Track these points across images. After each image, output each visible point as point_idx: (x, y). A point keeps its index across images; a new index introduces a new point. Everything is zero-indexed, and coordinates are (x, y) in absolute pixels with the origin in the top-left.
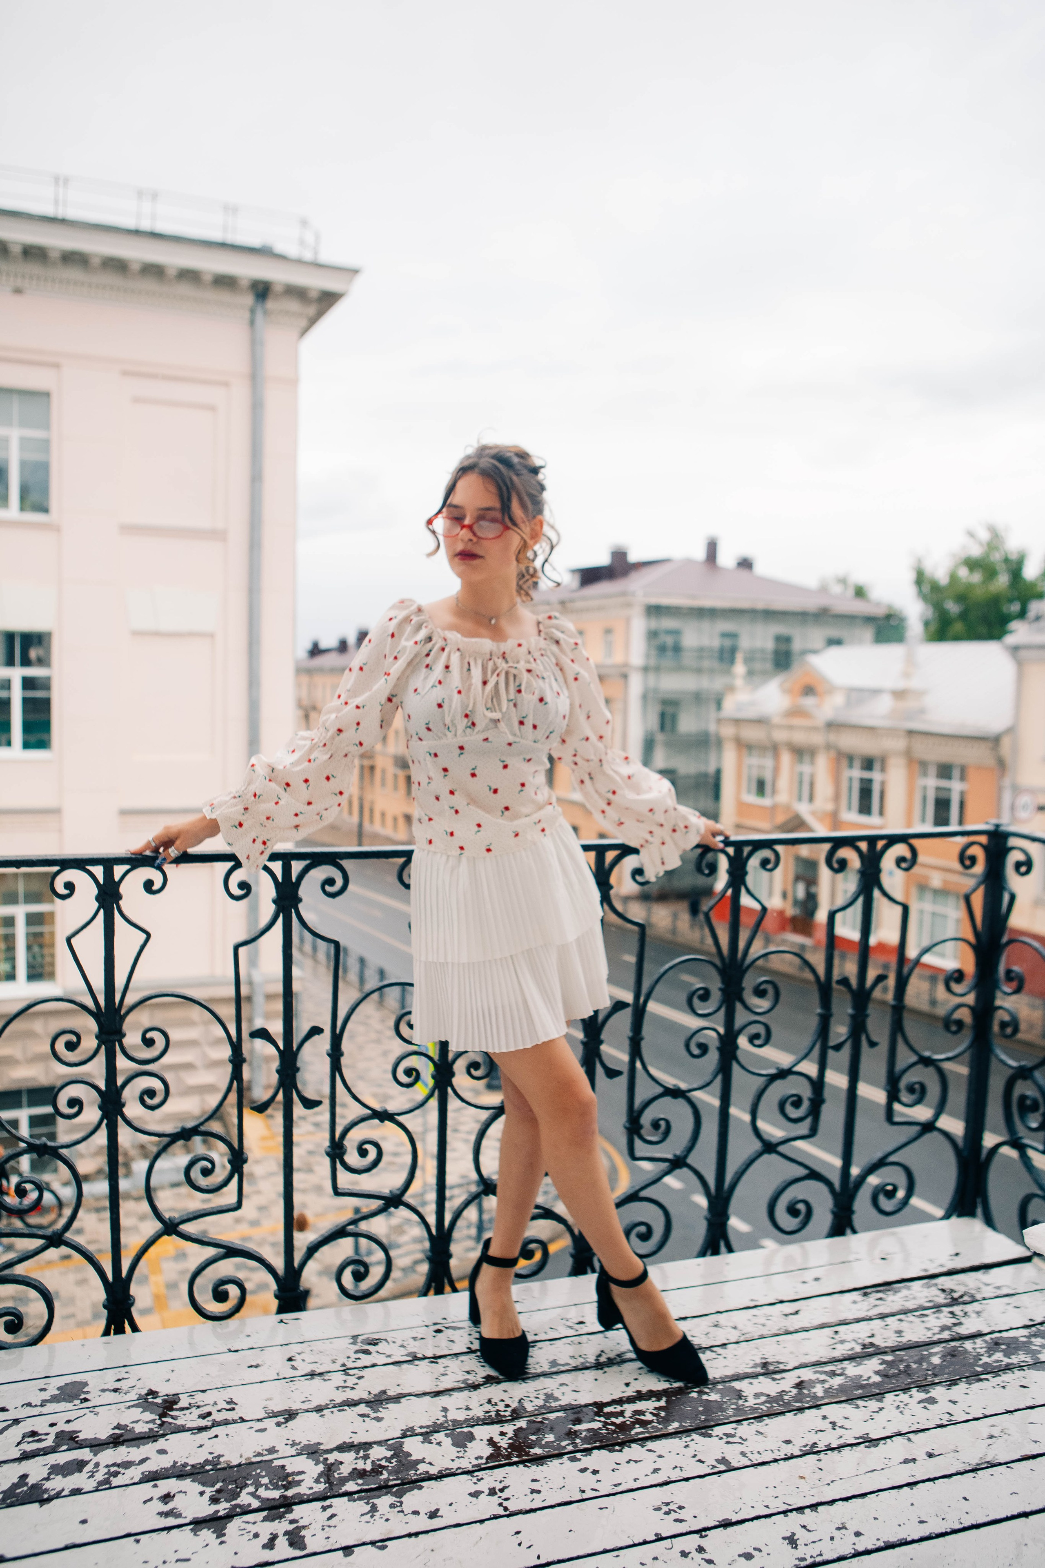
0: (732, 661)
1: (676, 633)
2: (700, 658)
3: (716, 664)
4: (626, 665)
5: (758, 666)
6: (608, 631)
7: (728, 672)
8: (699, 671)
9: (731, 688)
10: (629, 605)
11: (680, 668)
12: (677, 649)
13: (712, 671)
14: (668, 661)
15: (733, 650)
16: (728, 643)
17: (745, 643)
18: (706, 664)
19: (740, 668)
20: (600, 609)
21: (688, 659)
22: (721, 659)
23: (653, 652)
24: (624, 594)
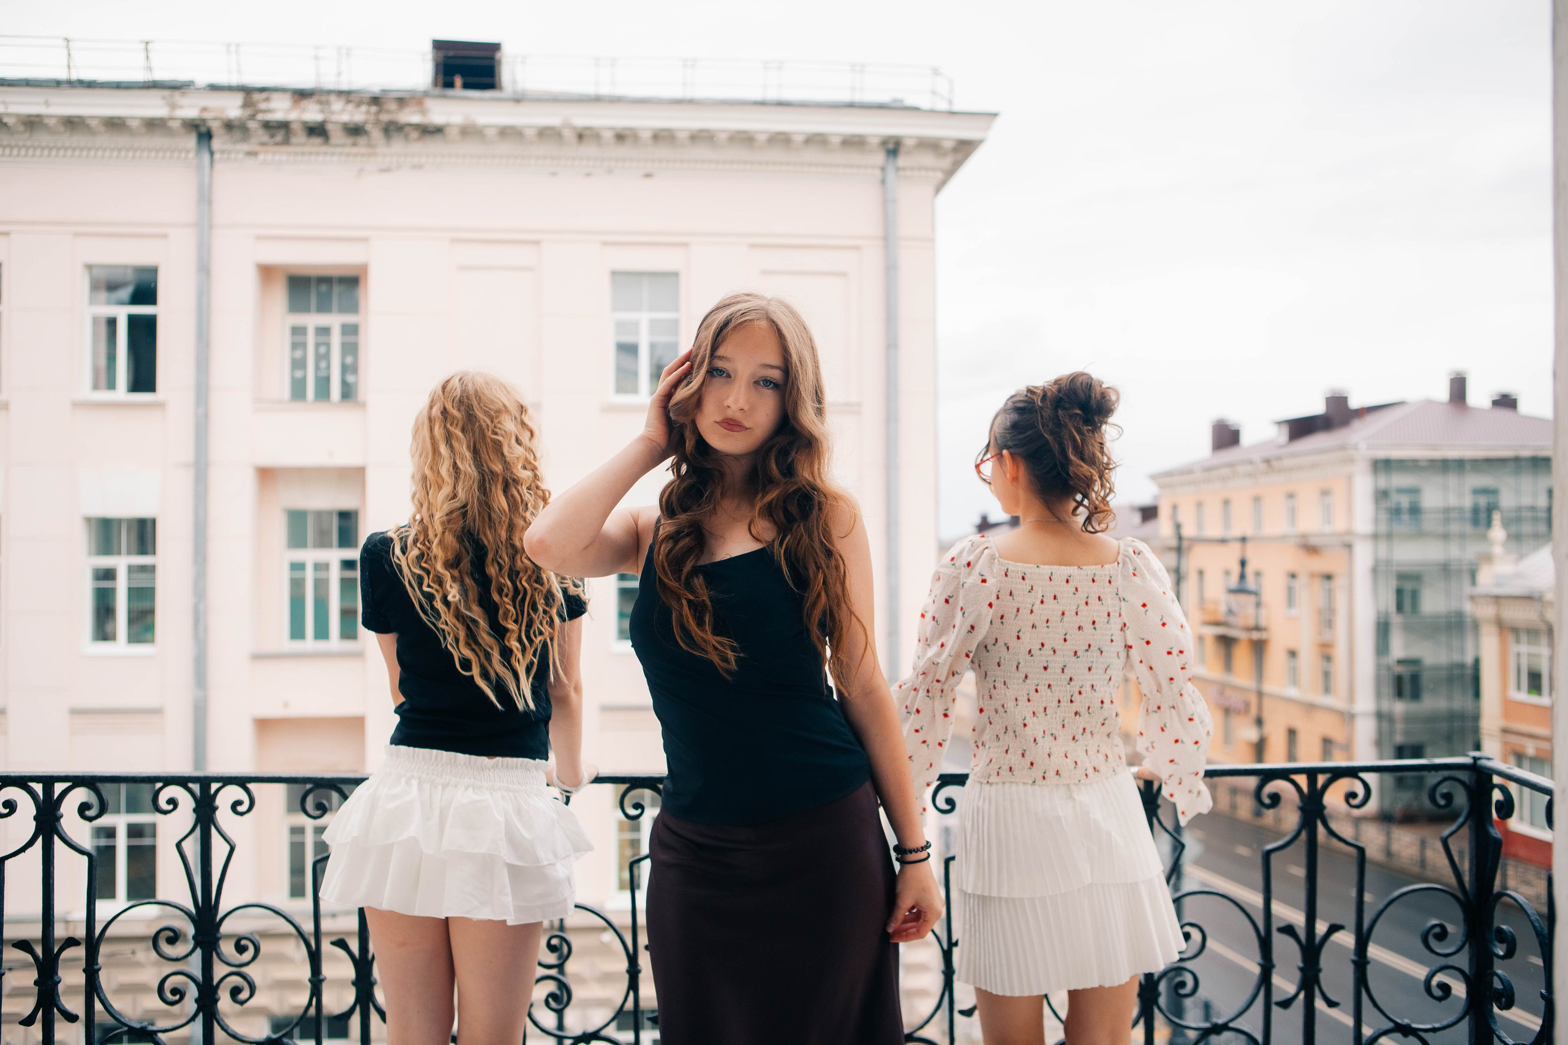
0: (1489, 524)
1: (1414, 491)
2: (1447, 521)
3: (1468, 528)
4: (1349, 533)
5: (1527, 528)
6: (1325, 493)
7: (1484, 537)
8: (1446, 537)
9: (1488, 558)
10: (1351, 461)
11: (1420, 534)
12: (1415, 510)
13: (1462, 536)
14: (1404, 526)
15: (1490, 509)
16: (1483, 501)
17: (1507, 500)
18: (1455, 528)
19: (1498, 533)
20: (1314, 466)
21: (1429, 523)
22: (1475, 521)
23: (1383, 516)
24: (1343, 448)
